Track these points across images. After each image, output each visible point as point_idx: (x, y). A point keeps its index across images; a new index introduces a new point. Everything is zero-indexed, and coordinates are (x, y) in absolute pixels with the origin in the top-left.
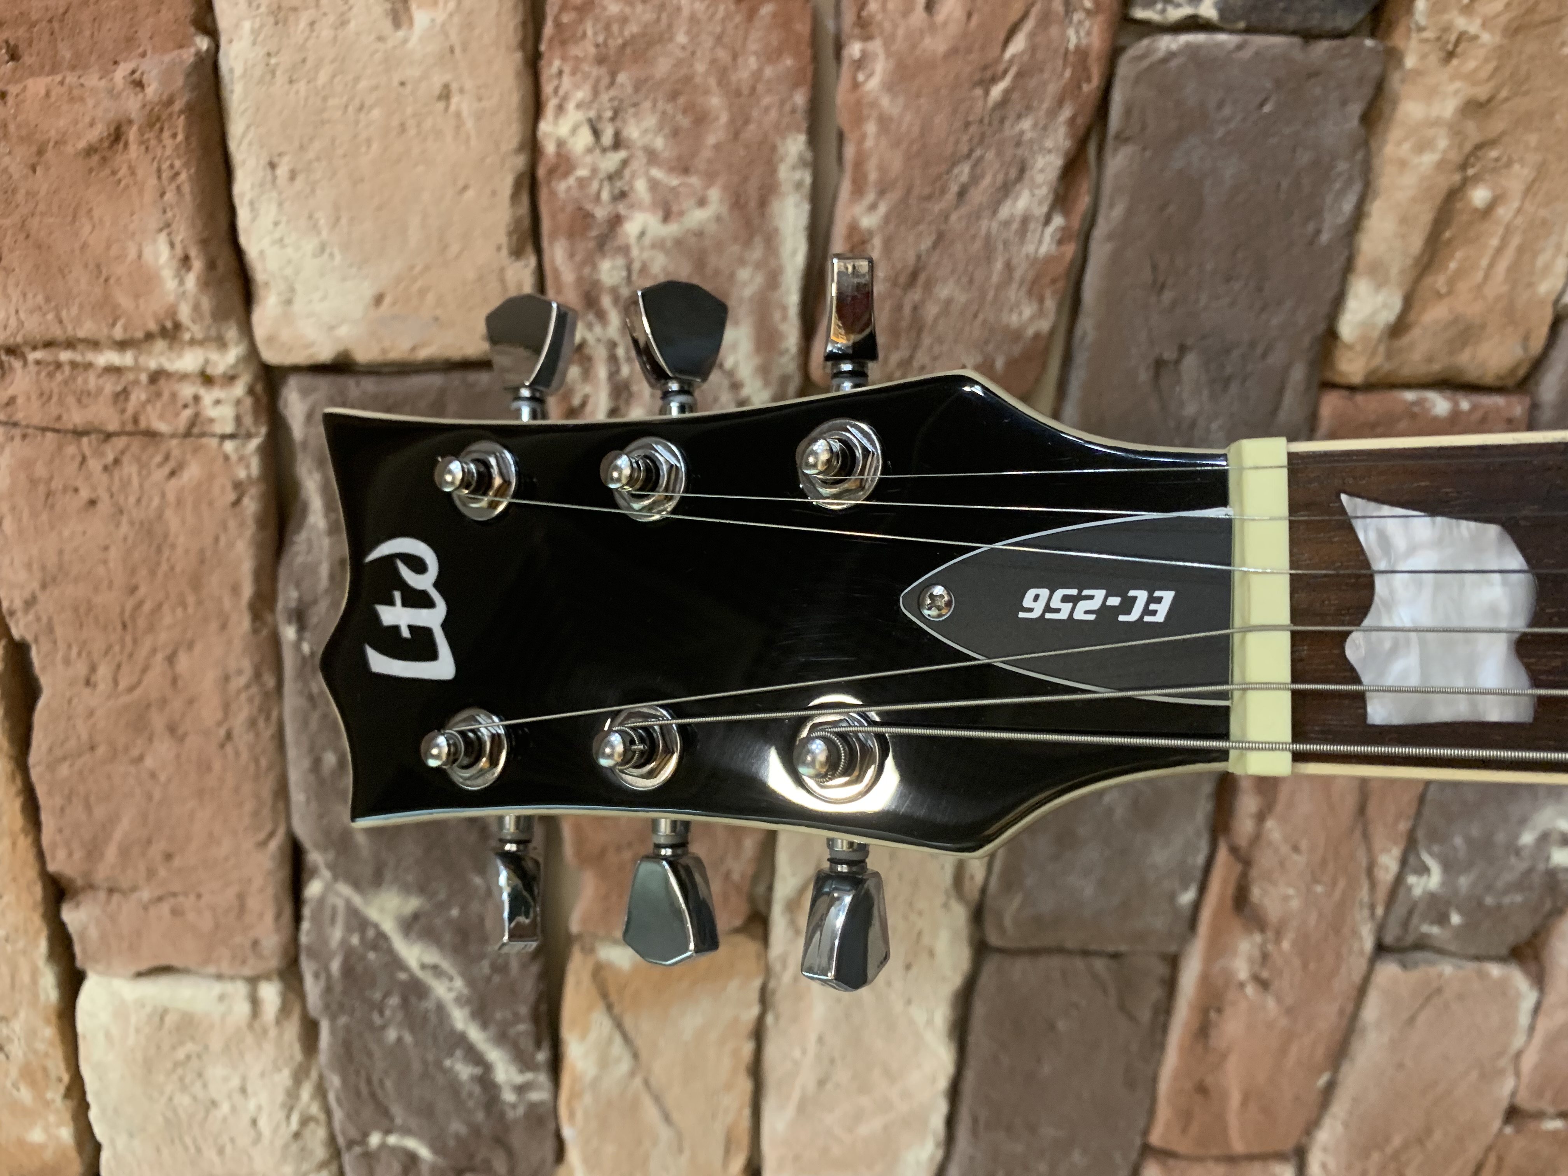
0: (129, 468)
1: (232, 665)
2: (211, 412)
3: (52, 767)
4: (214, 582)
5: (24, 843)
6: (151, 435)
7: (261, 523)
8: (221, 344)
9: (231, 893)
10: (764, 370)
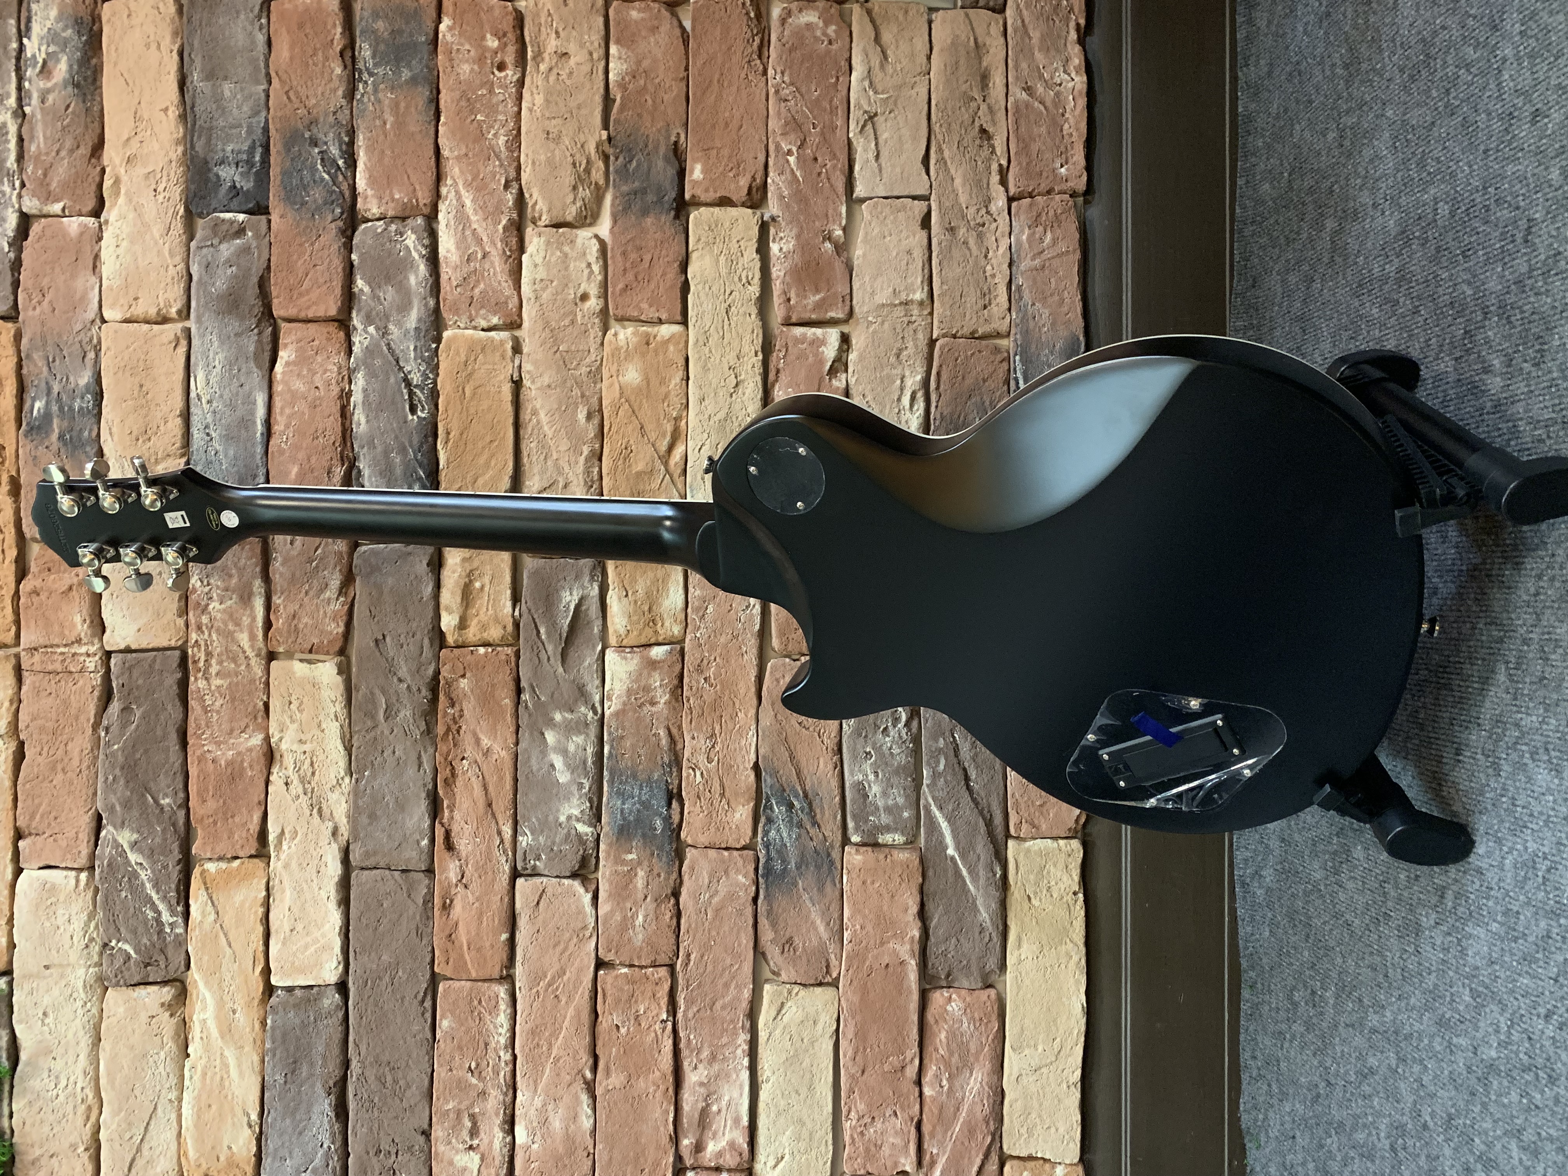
0: (63, 683)
1: (84, 746)
2: (87, 664)
3: (24, 785)
4: (82, 718)
5: (11, 813)
6: (71, 672)
7: (99, 699)
8: (93, 645)
9: (74, 831)
10: (252, 646)
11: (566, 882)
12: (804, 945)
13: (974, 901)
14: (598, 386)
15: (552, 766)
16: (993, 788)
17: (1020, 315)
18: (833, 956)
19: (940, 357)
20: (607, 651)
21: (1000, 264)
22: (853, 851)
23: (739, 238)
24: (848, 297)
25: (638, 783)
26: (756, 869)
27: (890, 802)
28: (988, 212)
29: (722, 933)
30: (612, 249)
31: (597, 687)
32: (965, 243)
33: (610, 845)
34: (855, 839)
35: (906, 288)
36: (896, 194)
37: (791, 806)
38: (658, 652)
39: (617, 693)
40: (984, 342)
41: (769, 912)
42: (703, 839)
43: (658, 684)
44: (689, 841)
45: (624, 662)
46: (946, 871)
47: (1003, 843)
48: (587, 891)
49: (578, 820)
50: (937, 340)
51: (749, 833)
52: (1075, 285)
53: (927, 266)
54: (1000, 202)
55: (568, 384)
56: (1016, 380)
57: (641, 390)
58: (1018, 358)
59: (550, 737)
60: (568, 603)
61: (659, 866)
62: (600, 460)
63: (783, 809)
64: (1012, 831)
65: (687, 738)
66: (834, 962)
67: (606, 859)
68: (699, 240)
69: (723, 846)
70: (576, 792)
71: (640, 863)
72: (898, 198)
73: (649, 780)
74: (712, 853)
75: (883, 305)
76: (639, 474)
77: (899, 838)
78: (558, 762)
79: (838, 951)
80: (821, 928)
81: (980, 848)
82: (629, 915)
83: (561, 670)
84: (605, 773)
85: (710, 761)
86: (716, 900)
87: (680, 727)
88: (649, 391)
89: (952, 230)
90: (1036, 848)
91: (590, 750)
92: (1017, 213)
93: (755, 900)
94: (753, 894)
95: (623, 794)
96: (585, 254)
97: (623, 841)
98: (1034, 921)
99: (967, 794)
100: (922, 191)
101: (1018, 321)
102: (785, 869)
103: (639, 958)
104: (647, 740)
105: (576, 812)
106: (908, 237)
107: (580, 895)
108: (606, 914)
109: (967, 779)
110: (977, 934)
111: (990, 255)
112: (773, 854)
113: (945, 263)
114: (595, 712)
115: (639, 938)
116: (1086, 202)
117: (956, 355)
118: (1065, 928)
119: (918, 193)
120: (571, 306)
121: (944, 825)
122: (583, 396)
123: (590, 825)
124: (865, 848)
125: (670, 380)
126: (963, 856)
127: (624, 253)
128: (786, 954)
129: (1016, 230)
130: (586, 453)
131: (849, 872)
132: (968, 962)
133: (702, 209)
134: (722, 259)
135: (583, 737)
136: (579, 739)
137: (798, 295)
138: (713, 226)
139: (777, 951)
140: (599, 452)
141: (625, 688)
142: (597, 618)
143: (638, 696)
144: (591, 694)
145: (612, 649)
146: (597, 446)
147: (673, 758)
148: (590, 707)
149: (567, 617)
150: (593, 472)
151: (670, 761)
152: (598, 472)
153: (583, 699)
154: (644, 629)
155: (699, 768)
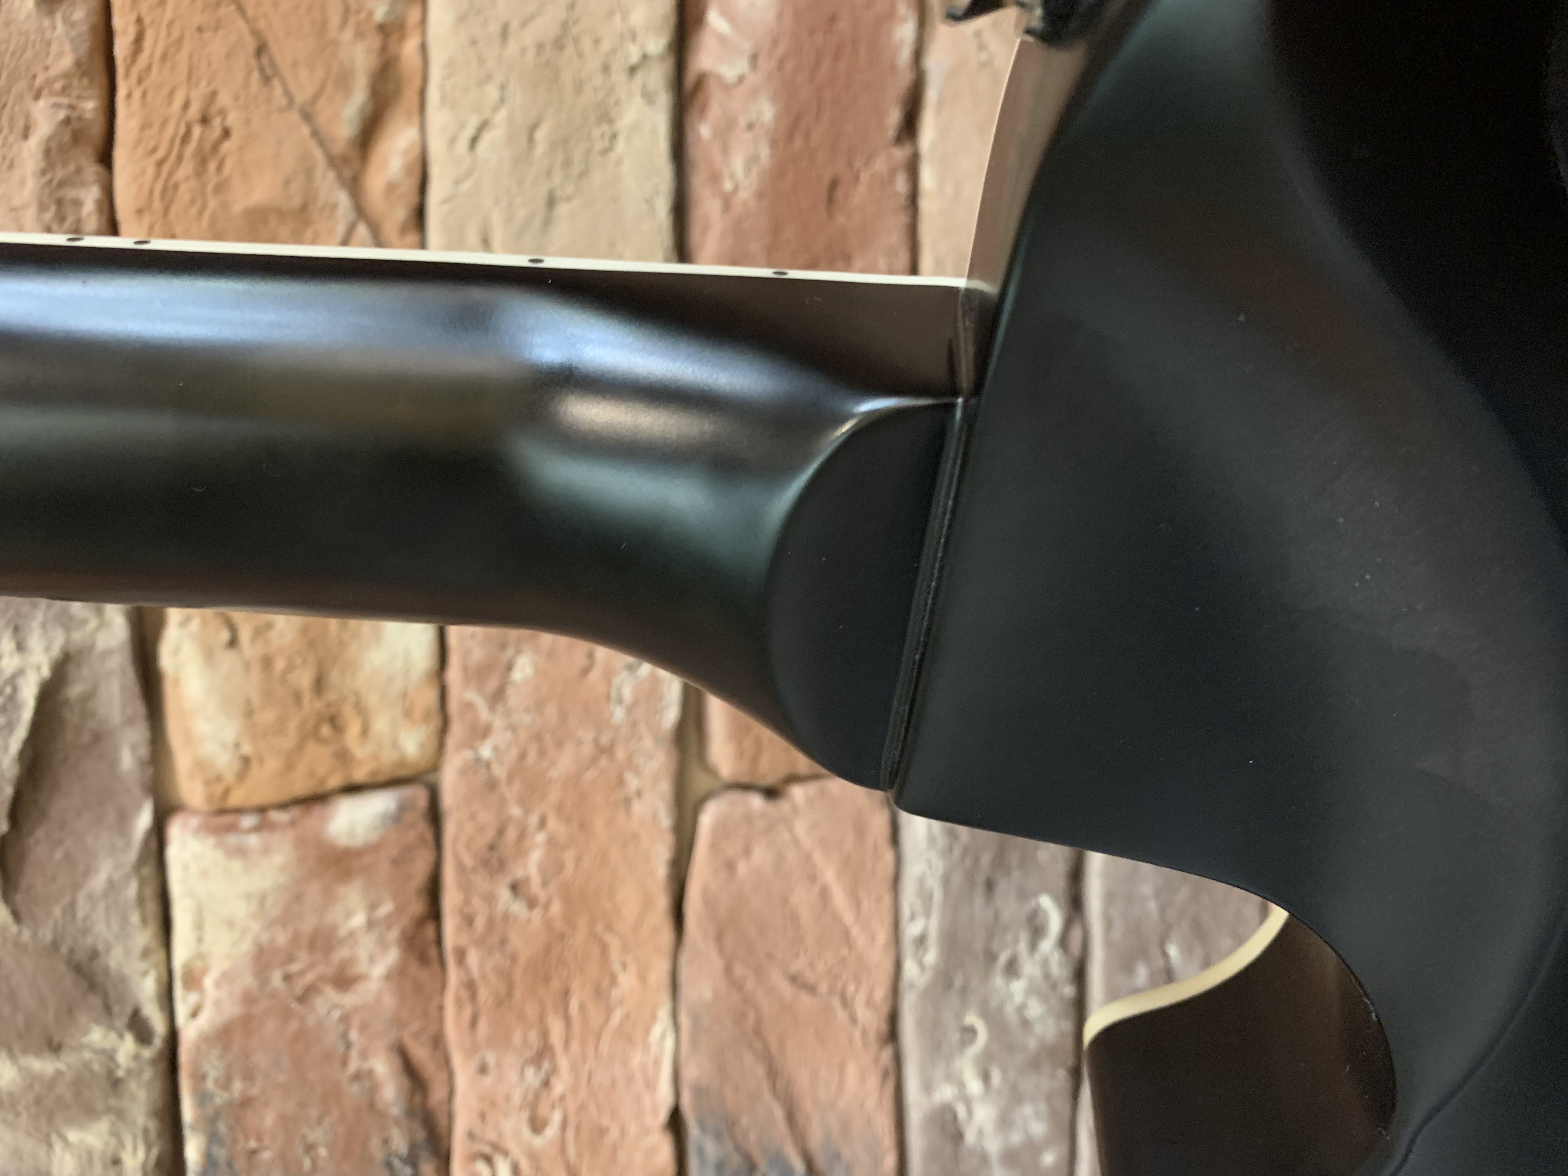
20: (173, 831)
31: (145, 954)
38: (356, 817)
39: (219, 966)
43: (359, 919)
45: (237, 865)
60: (13, 681)
65: (462, 1068)
85: (537, 1126)
87: (439, 1045)
91: (134, 1161)
104: (330, 1097)
114: (143, 1037)
135: (102, 1125)
140: (97, 129)
141: (246, 946)
142: (129, 721)
143: (295, 967)
144: (123, 980)
145: (194, 822)
146: (90, 106)
147: (421, 1135)
148: (121, 1022)
149: (10, 727)
150: (77, 203)
151: (413, 1147)
152: (99, 204)
153: (95, 1000)
154: (300, 747)
155: (505, 1153)
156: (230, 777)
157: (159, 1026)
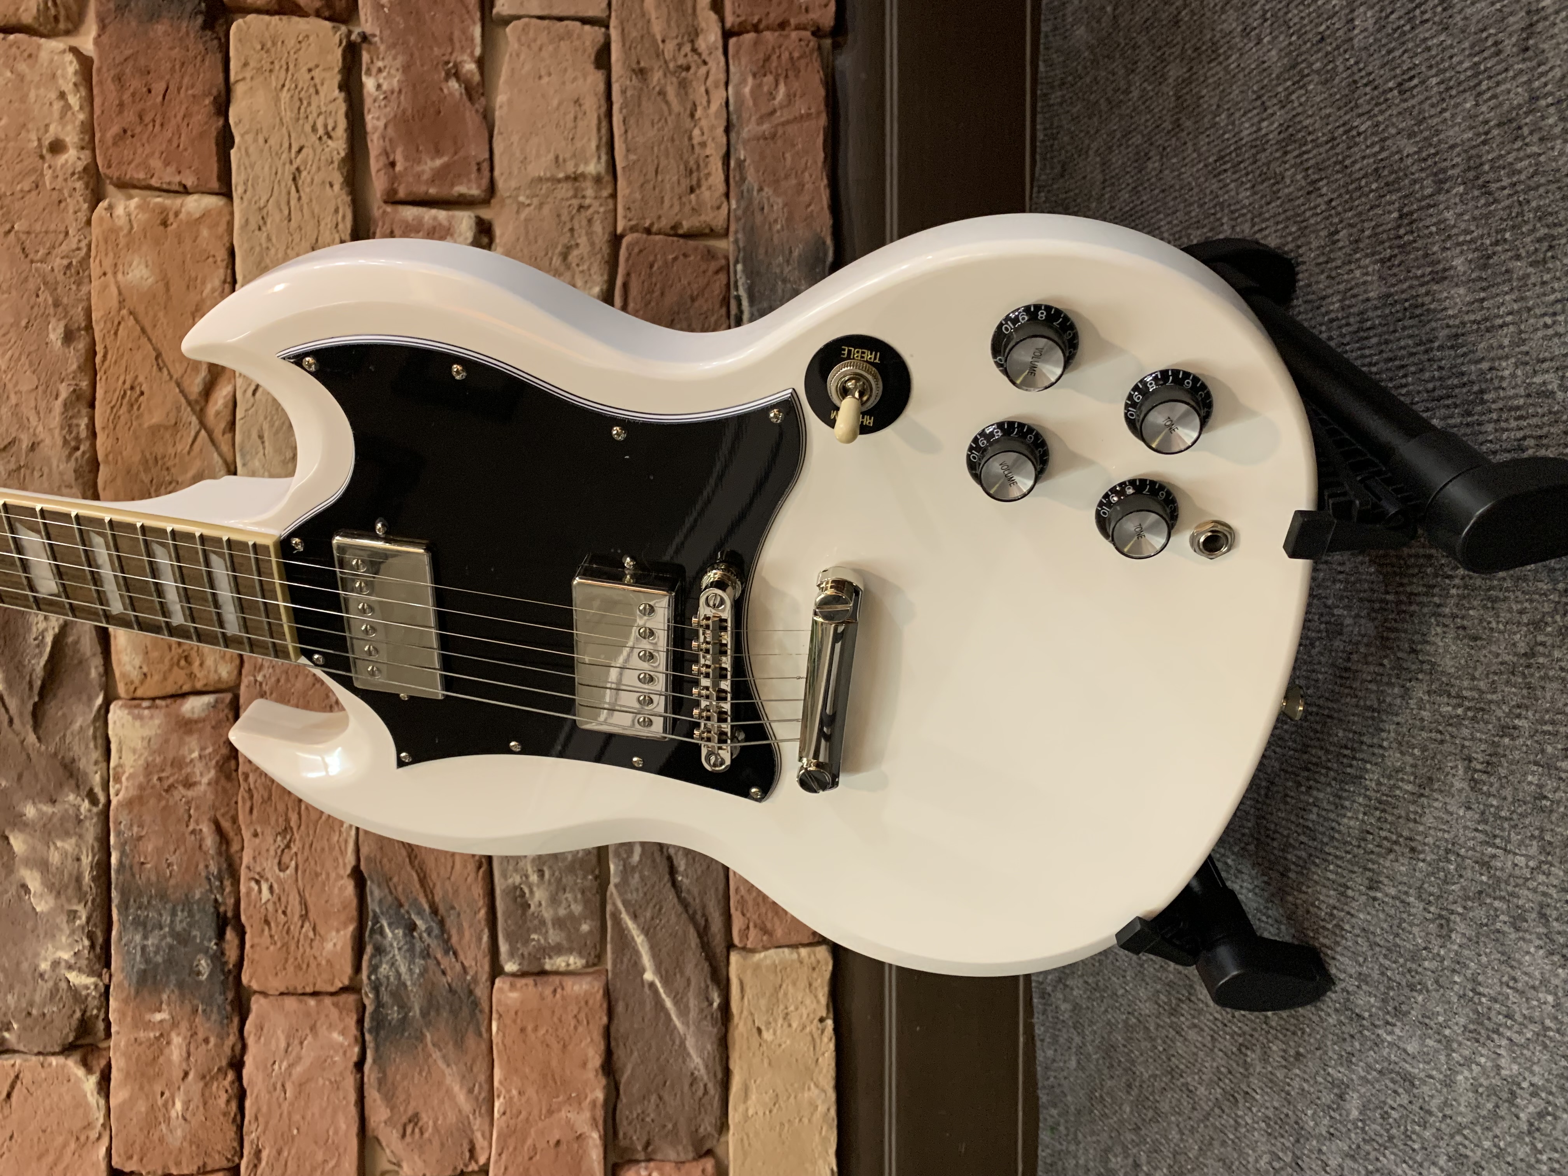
11: (54, 1060)
12: (435, 1123)
13: (683, 1043)
14: (84, 289)
15: (24, 887)
16: (709, 882)
17: (743, 204)
18: (478, 1135)
19: (627, 260)
20: (112, 707)
21: (712, 128)
22: (506, 986)
23: (311, 65)
24: (486, 166)
25: (169, 906)
26: (360, 1022)
27: (562, 912)
28: (694, 50)
29: (309, 1117)
30: (99, 70)
31: (96, 763)
32: (662, 93)
33: (126, 1001)
34: (510, 967)
35: (574, 155)
36: (556, 12)
37: (412, 927)
38: (194, 706)
39: (129, 771)
40: (692, 243)
41: (381, 1082)
42: (276, 984)
43: (195, 755)
44: (255, 986)
45: (138, 723)
46: (642, 1003)
47: (723, 959)
48: (89, 1070)
49: (70, 967)
50: (622, 236)
51: (348, 970)
52: (820, 164)
53: (604, 124)
54: (711, 36)
55: (31, 285)
56: (738, 299)
57: (154, 297)
58: (739, 267)
59: (18, 843)
60: (43, 633)
61: (203, 1027)
62: (92, 405)
63: (400, 932)
64: (736, 940)
65: (247, 834)
66: (480, 1142)
67: (120, 1023)
68: (246, 64)
69: (309, 990)
70: (65, 926)
71: (175, 1024)
72: (561, 19)
73: (187, 902)
74: (291, 1003)
75: (540, 179)
76: (155, 430)
77: (574, 961)
78: (33, 880)
79: (486, 1128)
80: (461, 1097)
81: (689, 969)
82: (160, 1102)
83: (32, 738)
84: (114, 894)
85: (282, 867)
86: (298, 1070)
87: (234, 820)
88: (169, 298)
89: (641, 73)
90: (768, 962)
91: (87, 860)
92: (737, 52)
93: (359, 1065)
94: (355, 1058)
95: (144, 925)
96: (54, 76)
97: (146, 993)
98: (766, 1062)
99: (671, 896)
100: (596, 10)
101: (740, 212)
102: (405, 1017)
103: (178, 1164)
104: (180, 840)
105: (66, 955)
106: (575, 79)
107: (78, 1080)
108: (122, 1105)
109: (672, 871)
110: (686, 1088)
111: (699, 113)
112: (386, 998)
113: (632, 121)
114: (94, 801)
115: (176, 1135)
116: (836, 46)
117: (651, 258)
118: (807, 1068)
119: (590, 13)
120: (31, 161)
121: (640, 940)
122: (56, 304)
123: (91, 973)
124: (523, 981)
125: (203, 283)
126: (667, 981)
127: (119, 79)
128: (408, 1138)
129: (734, 79)
130: (64, 395)
131: (500, 1016)
132: (675, 1125)
133: (251, 17)
134: (285, 95)
135: (73, 841)
136: (68, 845)
137: (406, 158)
138: (269, 44)
139: (395, 1134)
140: (88, 393)
141: (141, 762)
142: (94, 655)
143: (163, 775)
144: (86, 774)
145: (120, 703)
146: (84, 384)
147: (225, 866)
148: (84, 793)
149: (41, 654)
150: (78, 425)
151: (220, 871)
152: (87, 426)
153: (73, 782)
154: (170, 670)
155: (267, 880)
156: (137, 682)
157: (102, 799)
